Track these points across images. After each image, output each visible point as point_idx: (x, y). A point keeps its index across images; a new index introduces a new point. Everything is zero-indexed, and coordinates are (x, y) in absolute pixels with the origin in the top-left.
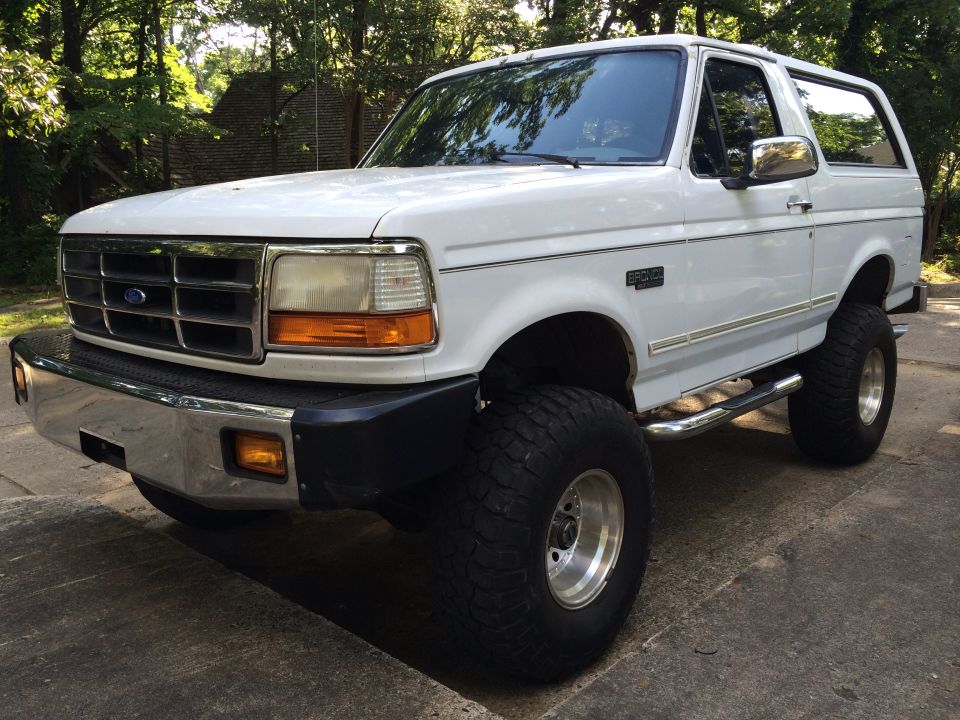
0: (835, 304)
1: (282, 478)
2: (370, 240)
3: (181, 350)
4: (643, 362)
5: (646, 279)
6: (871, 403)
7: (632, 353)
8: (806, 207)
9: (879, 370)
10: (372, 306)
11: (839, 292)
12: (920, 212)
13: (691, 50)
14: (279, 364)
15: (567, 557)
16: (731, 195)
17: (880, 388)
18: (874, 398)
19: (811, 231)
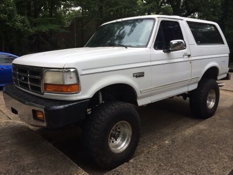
0: (199, 79)
1: (43, 121)
2: (64, 68)
4: (139, 94)
7: (136, 92)
8: (189, 56)
9: (214, 96)
10: (64, 83)
11: (201, 76)
12: (228, 55)
13: (157, 19)
14: (47, 95)
16: (166, 54)
17: (215, 100)
18: (213, 102)
19: (191, 62)
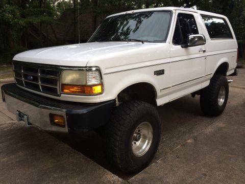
0: (212, 76)
1: (64, 126)
2: (86, 67)
3: (41, 92)
4: (159, 94)
5: (160, 73)
6: (222, 101)
8: (204, 51)
9: (224, 92)
10: (86, 84)
11: (213, 73)
12: (236, 50)
13: (174, 11)
14: (64, 97)
15: (138, 143)
16: (184, 49)
17: (224, 97)
18: (223, 99)
19: (205, 57)
